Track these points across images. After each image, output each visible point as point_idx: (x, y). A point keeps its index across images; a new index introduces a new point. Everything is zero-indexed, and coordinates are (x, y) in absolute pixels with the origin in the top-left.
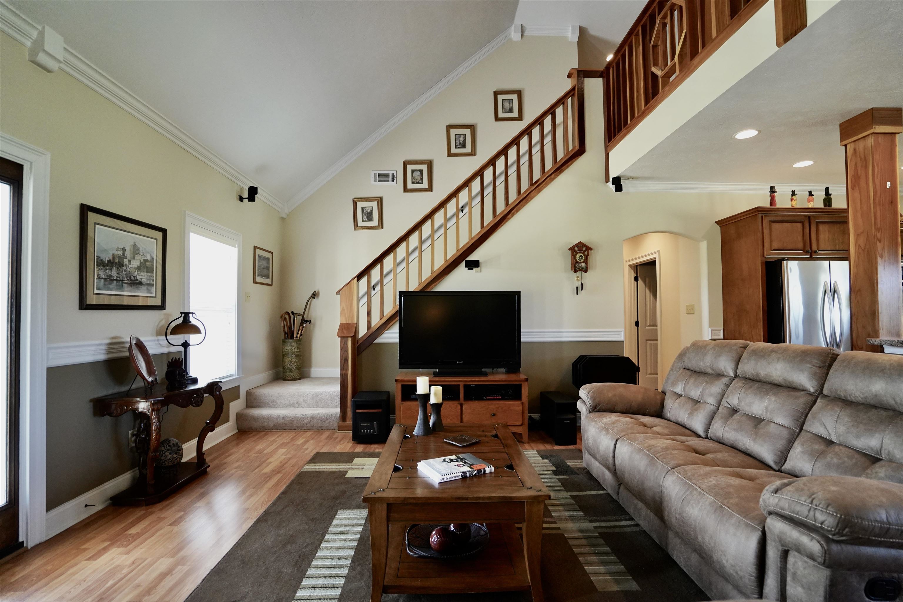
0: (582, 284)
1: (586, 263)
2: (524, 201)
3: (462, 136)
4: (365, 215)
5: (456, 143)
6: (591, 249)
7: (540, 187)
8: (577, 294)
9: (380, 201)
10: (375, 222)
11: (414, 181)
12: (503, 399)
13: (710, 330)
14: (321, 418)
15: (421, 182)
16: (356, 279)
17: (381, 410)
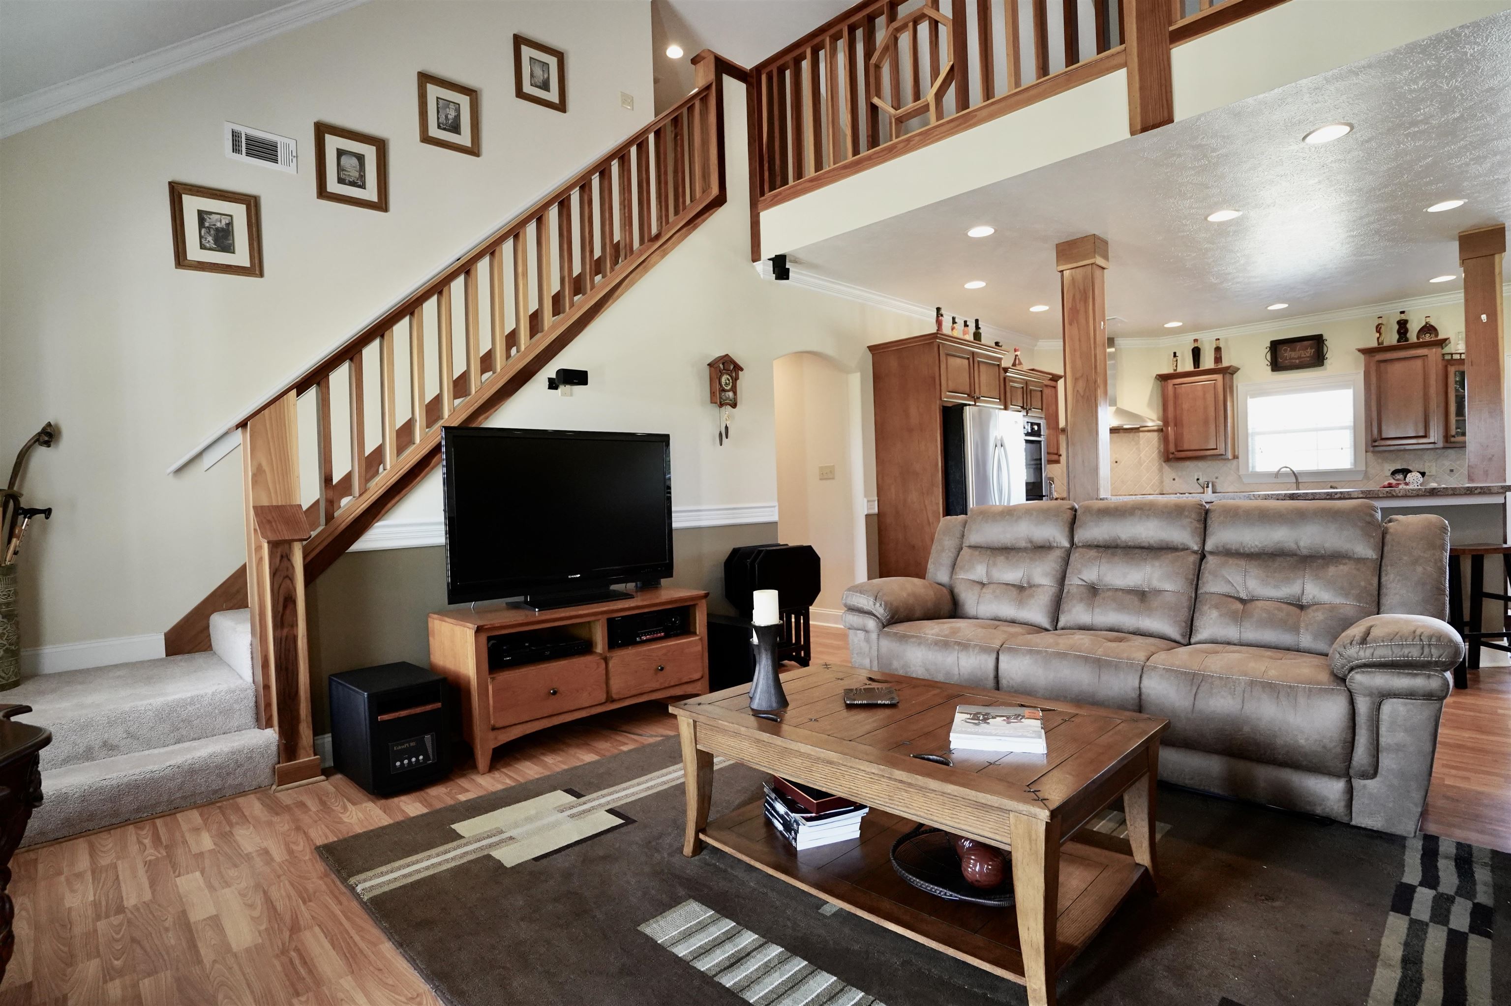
0: (727, 428)
1: (735, 393)
2: (641, 267)
3: (452, 106)
4: (209, 233)
5: (438, 118)
6: (742, 369)
7: (665, 247)
8: (721, 445)
9: (252, 204)
10: (241, 256)
11: (342, 176)
12: (667, 637)
13: (865, 500)
14: (219, 767)
15: (360, 183)
16: (294, 391)
17: (439, 705)
